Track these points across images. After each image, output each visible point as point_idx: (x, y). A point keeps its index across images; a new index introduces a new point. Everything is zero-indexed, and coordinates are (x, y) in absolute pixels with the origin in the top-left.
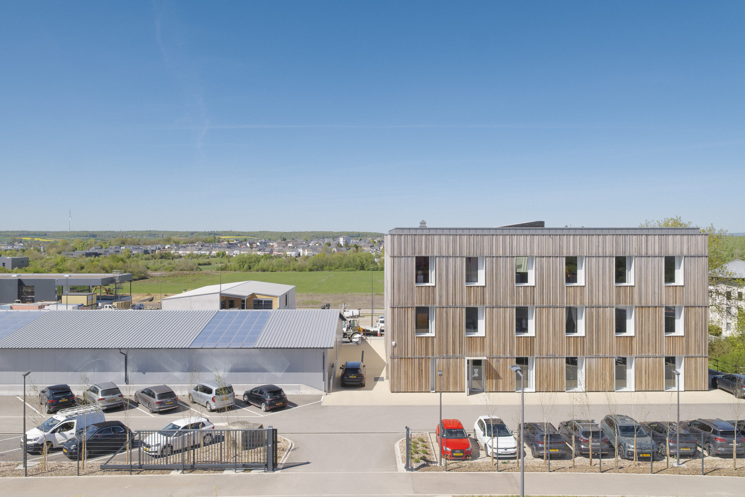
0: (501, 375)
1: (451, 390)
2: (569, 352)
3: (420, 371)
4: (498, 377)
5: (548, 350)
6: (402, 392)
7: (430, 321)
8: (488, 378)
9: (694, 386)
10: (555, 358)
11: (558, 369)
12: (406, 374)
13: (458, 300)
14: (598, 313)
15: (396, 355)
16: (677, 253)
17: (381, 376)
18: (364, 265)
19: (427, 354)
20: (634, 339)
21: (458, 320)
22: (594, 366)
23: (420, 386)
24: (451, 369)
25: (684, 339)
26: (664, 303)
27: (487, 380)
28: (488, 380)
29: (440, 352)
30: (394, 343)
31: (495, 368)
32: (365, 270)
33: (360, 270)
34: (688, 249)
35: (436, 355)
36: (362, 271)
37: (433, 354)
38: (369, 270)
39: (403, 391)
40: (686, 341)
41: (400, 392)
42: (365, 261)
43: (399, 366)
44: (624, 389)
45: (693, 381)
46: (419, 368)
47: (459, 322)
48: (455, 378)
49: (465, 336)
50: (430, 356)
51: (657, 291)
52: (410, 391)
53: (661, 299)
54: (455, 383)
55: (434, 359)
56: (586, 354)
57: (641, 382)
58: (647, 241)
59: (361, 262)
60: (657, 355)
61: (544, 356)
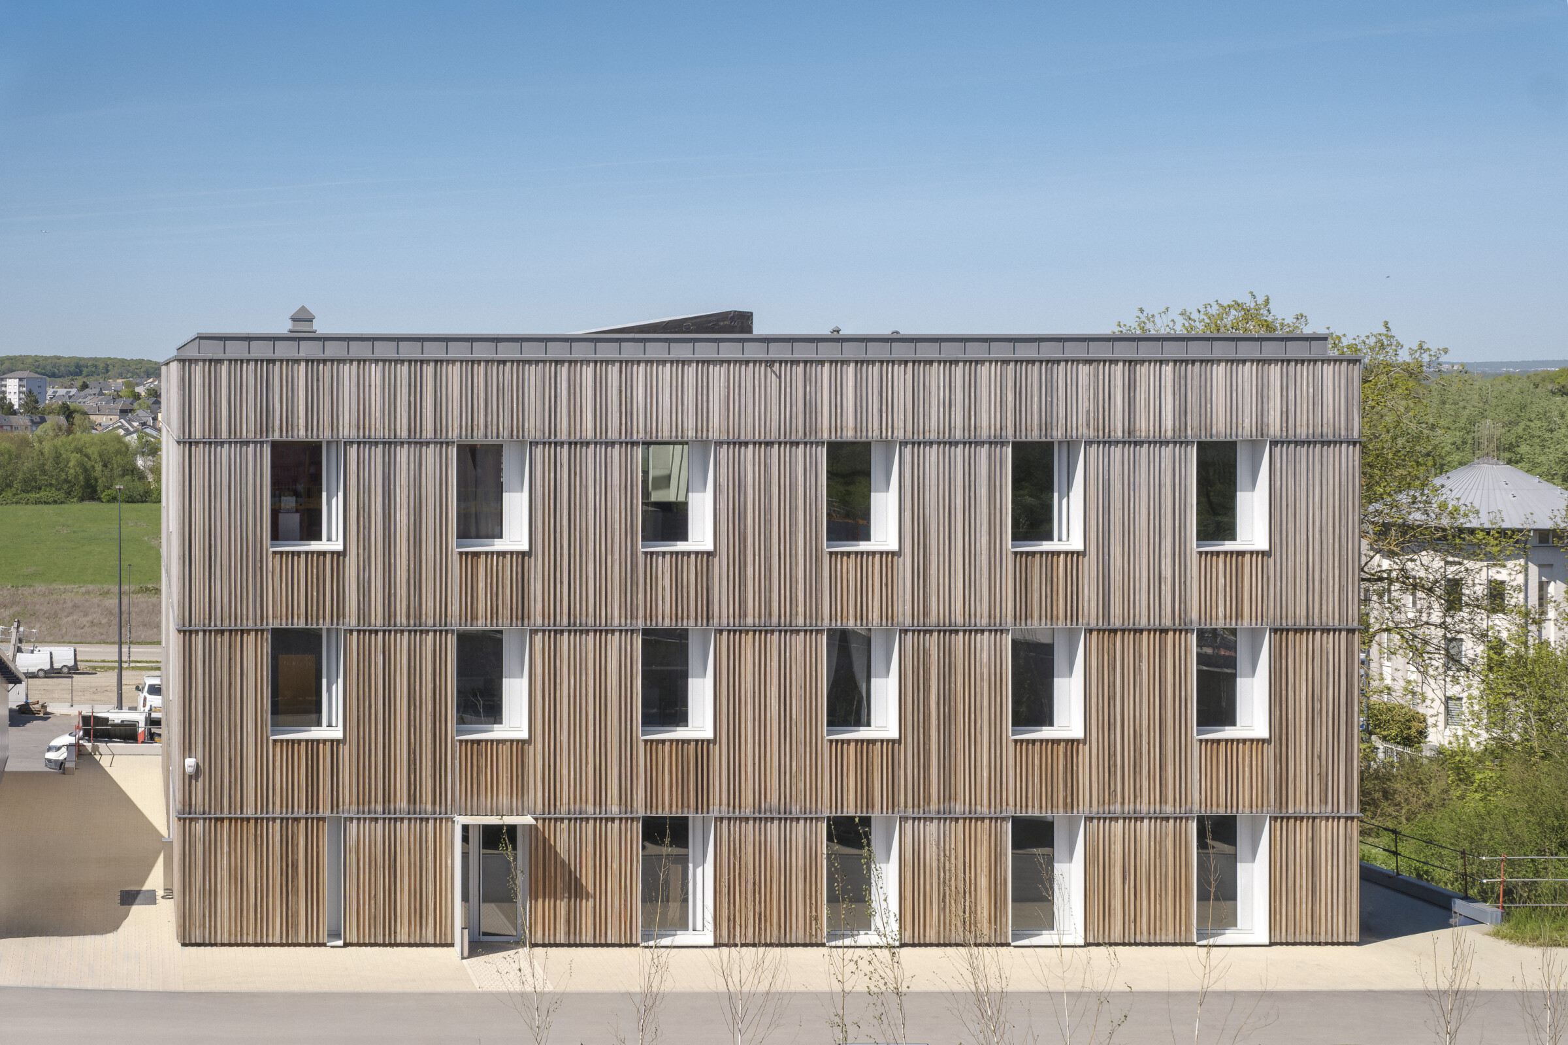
0: (588, 881)
1: (403, 936)
2: (838, 798)
3: (289, 869)
4: (575, 890)
5: (761, 791)
6: (223, 945)
7: (324, 681)
8: (541, 893)
9: (1305, 923)
10: (786, 818)
11: (798, 861)
12: (237, 877)
13: (428, 605)
14: (947, 653)
15: (200, 809)
16: (1247, 427)
17: (146, 887)
18: (96, 480)
19: (313, 802)
20: (1084, 750)
21: (430, 677)
22: (931, 854)
23: (290, 922)
24: (403, 860)
25: (1270, 750)
26: (1194, 616)
27: (536, 900)
28: (540, 901)
29: (362, 799)
30: (190, 762)
31: (564, 855)
32: (100, 500)
33: (82, 499)
34: (1285, 413)
35: (348, 807)
36: (88, 505)
37: (335, 805)
38: (113, 499)
39: (226, 941)
40: (1278, 758)
41: (216, 945)
42: (99, 467)
43: (211, 848)
44: (1046, 937)
45: (1304, 909)
46: (285, 855)
47: (430, 686)
48: (417, 894)
49: (452, 738)
50: (325, 811)
51: (1167, 572)
52: (251, 941)
53: (1184, 601)
54: (418, 914)
55: (341, 823)
56: (902, 804)
57: (1107, 912)
58: (1131, 386)
59: (86, 470)
60: (1169, 809)
61: (748, 812)
